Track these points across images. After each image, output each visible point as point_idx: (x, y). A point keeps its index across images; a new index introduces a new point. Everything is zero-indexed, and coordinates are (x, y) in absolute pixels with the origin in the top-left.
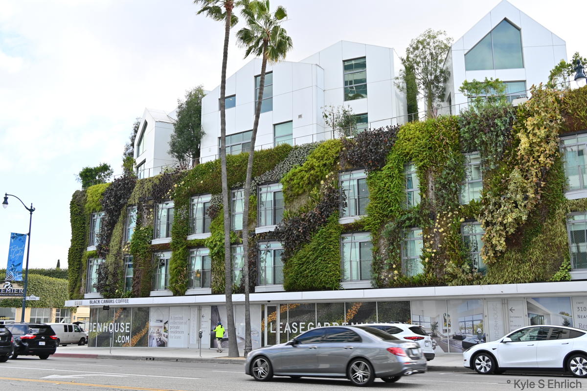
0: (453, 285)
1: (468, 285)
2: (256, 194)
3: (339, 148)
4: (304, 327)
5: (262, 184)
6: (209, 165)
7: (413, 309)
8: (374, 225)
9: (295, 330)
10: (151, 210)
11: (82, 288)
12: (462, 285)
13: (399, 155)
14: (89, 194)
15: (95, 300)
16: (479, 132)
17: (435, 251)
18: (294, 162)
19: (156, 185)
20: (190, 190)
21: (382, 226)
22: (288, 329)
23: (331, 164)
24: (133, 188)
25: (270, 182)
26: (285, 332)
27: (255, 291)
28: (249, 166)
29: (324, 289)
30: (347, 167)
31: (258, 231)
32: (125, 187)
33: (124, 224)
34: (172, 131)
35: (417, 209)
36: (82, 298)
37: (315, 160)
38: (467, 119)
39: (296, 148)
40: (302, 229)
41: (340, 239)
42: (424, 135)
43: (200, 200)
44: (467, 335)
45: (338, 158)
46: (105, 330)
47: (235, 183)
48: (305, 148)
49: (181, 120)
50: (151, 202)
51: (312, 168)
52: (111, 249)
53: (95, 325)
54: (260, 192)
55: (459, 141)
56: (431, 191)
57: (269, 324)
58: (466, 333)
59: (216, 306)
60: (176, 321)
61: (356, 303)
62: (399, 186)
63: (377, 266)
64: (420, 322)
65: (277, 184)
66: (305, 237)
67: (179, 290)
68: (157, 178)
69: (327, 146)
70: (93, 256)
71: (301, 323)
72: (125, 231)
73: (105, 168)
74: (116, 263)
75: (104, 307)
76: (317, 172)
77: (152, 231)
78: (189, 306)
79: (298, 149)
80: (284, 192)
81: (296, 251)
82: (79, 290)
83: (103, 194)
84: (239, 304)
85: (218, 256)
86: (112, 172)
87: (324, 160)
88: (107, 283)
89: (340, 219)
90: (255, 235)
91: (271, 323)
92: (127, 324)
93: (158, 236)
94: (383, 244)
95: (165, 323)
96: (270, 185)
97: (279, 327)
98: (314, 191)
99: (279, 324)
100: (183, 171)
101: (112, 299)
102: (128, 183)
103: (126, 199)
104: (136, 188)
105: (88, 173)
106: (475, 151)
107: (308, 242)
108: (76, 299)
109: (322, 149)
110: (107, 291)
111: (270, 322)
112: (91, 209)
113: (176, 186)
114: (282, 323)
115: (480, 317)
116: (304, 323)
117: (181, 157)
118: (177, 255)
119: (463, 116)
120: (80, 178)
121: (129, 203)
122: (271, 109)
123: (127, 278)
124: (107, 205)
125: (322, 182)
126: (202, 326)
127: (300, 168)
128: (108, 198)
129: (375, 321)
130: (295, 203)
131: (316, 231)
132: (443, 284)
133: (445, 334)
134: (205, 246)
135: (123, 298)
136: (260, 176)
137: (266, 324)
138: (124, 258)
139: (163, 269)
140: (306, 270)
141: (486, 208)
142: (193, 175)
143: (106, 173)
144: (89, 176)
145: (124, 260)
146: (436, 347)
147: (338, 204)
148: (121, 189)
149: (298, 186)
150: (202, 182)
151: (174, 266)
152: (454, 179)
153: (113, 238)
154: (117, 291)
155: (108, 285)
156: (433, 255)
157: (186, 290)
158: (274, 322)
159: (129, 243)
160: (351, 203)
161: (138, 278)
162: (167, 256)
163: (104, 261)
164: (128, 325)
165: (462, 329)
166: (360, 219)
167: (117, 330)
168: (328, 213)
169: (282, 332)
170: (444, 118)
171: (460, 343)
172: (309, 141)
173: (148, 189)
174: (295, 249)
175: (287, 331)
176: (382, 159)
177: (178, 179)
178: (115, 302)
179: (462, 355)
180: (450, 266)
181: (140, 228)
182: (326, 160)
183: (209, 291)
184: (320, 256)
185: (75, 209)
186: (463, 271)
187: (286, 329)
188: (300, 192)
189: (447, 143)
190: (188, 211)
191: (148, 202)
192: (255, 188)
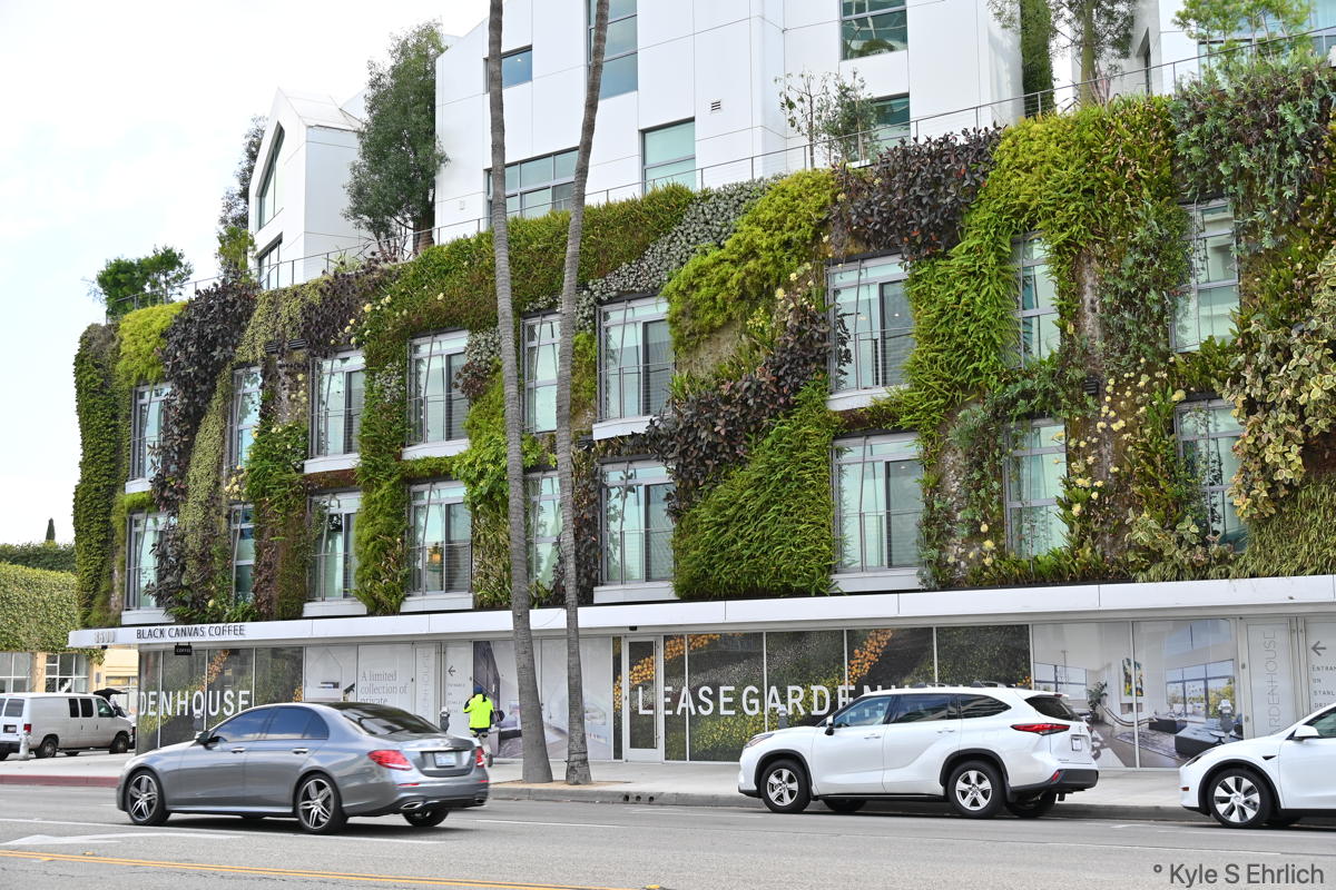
0: (1150, 581)
1: (1193, 579)
2: (594, 329)
3: (826, 196)
4: (731, 700)
5: (611, 301)
6: (459, 248)
7: (1039, 648)
8: (928, 411)
9: (706, 707)
10: (300, 377)
11: (116, 597)
12: (1177, 580)
13: (1000, 212)
14: (126, 335)
15: (153, 628)
16: (1230, 143)
17: (1099, 484)
18: (700, 235)
19: (311, 307)
20: (407, 320)
21: (951, 416)
22: (686, 703)
23: (804, 240)
24: (250, 315)
25: (630, 297)
26: (679, 712)
27: (595, 602)
28: (570, 250)
29: (788, 592)
30: (852, 249)
31: (601, 432)
32: (226, 314)
33: (225, 418)
34: (353, 152)
35: (1049, 368)
36: (116, 623)
37: (759, 230)
38: (1196, 105)
39: (706, 196)
40: (725, 425)
41: (830, 453)
42: (1071, 153)
43: (436, 347)
44: (1190, 718)
45: (823, 224)
46: (182, 712)
47: (535, 299)
48: (731, 196)
49: (377, 120)
50: (299, 356)
51: (752, 253)
52: (191, 486)
53: (154, 698)
54: (604, 324)
55: (1174, 171)
56: (1090, 314)
57: (634, 689)
58: (1186, 714)
59: (488, 643)
60: (377, 684)
61: (877, 631)
62: (997, 301)
63: (936, 527)
64: (1056, 683)
65: (652, 301)
66: (733, 448)
67: (383, 598)
68: (315, 286)
69: (794, 189)
70: (141, 506)
71: (722, 689)
72: (228, 437)
73: (169, 260)
74: (208, 526)
75: (178, 646)
76: (764, 265)
77: (305, 434)
78: (413, 642)
79: (711, 200)
80: (673, 323)
81: (706, 487)
82: (106, 602)
83: (163, 335)
84: (549, 635)
85: (490, 503)
86: (190, 272)
87: (785, 229)
88: (184, 582)
89: (831, 397)
90: (591, 443)
91: (640, 688)
92: (241, 693)
93: (321, 450)
94: (953, 467)
95: (347, 691)
96: (634, 304)
97: (661, 701)
98: (758, 319)
99: (661, 688)
100: (386, 266)
101: (199, 626)
102: (235, 302)
103: (230, 348)
104: (257, 317)
105: (120, 276)
106: (1216, 198)
107: (741, 462)
108: (100, 627)
109: (779, 200)
110: (186, 603)
111: (637, 686)
112: (134, 378)
113: (367, 308)
114: (669, 689)
115: (1228, 669)
116: (732, 688)
117: (380, 228)
118: (375, 502)
119: (1185, 96)
120: (101, 290)
121: (238, 358)
122: (632, 85)
123: (237, 567)
124: (177, 365)
125: (780, 293)
126: (449, 698)
127: (716, 254)
128: (180, 345)
129: (929, 681)
130: (702, 354)
131: (762, 432)
132: (1123, 577)
133: (1128, 717)
134: (454, 477)
135: (228, 621)
136: (604, 277)
137: (626, 691)
138: (230, 511)
139: (340, 540)
140: (735, 542)
141: (1248, 362)
142: (415, 276)
143: (172, 274)
144: (123, 284)
145: (228, 517)
146: (1102, 751)
147: (824, 354)
148: (214, 320)
149: (709, 303)
150: (441, 296)
151: (367, 532)
152: (1156, 281)
153: (198, 455)
154: (211, 603)
155: (187, 587)
156: (1095, 495)
157: (403, 599)
158: (648, 684)
159: (241, 471)
160: (863, 351)
161: (269, 566)
162: (348, 504)
163: (173, 521)
164: (244, 697)
165: (1176, 702)
166: (888, 395)
167: (214, 710)
168: (796, 380)
169: (670, 712)
170: (1128, 104)
171: (1170, 740)
172: (741, 175)
173: (291, 319)
174: (705, 483)
175: (684, 709)
176: (952, 224)
177: (374, 290)
178: (207, 635)
179: (1178, 774)
180: (1143, 527)
181: (270, 429)
182: (792, 229)
183: (466, 600)
184: (775, 502)
185: (88, 378)
186: (1181, 541)
187: (681, 705)
188: (718, 323)
189: (1137, 177)
190: (404, 379)
191: (290, 354)
192: (592, 312)
